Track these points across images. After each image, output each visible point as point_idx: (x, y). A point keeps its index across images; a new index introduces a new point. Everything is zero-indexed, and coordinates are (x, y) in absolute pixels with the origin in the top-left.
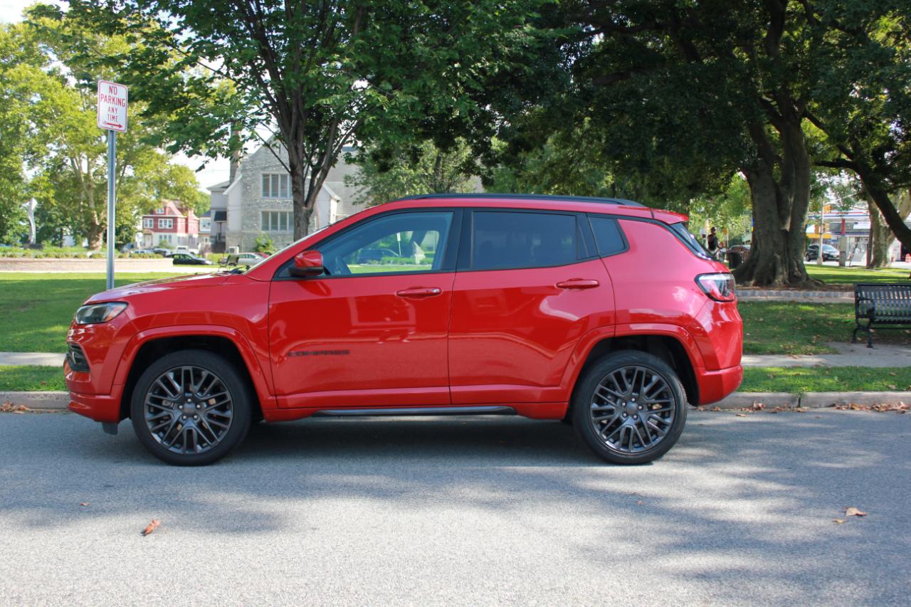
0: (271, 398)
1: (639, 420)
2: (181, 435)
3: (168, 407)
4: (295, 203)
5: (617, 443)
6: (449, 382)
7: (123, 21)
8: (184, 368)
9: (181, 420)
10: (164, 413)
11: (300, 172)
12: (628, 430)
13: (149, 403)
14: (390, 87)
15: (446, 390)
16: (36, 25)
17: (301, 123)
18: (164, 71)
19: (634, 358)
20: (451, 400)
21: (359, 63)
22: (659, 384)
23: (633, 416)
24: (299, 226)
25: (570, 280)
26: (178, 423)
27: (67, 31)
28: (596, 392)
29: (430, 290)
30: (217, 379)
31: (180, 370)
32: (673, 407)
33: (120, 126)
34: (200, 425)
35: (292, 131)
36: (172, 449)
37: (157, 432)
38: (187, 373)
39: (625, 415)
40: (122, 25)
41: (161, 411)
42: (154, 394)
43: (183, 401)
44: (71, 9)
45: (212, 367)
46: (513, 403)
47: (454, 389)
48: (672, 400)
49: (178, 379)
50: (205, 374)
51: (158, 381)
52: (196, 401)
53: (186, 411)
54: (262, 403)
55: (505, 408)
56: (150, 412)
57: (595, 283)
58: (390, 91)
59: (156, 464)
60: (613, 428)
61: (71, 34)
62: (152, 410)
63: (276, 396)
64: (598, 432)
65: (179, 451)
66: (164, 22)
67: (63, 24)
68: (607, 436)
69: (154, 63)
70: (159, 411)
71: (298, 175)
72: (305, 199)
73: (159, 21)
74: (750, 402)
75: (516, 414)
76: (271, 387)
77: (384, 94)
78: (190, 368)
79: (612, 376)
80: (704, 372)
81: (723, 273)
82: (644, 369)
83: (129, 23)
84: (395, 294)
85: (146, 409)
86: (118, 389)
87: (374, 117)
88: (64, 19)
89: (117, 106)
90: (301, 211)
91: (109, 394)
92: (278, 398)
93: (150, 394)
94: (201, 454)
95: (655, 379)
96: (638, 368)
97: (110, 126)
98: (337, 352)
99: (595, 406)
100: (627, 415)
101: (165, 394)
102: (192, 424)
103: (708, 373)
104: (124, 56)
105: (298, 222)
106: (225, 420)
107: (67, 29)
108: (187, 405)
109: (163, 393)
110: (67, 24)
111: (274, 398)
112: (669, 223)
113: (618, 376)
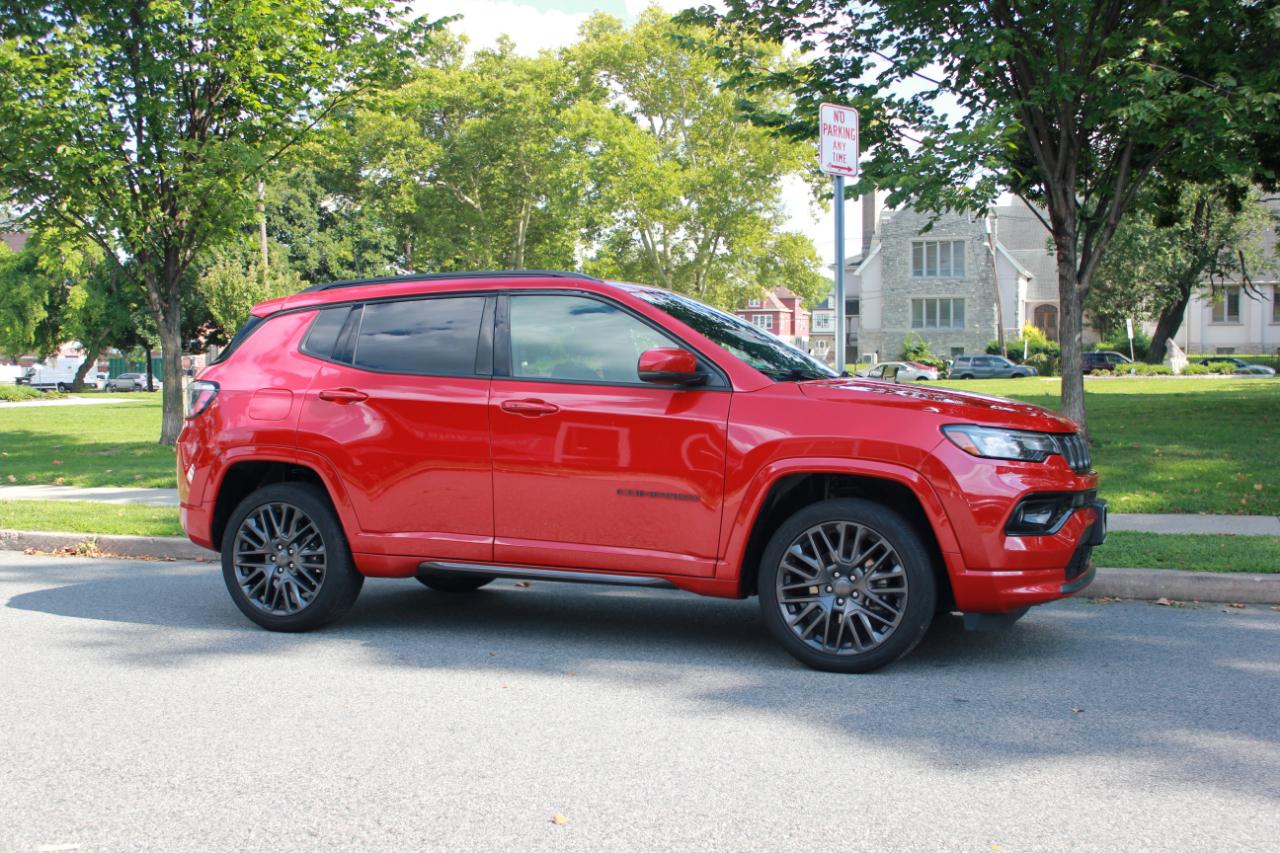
4: (1062, 278)
7: (800, 19)
11: (1070, 230)
14: (1232, 82)
16: (680, 38)
17: (1072, 153)
18: (861, 88)
21: (1175, 49)
24: (1068, 313)
27: (723, 42)
35: (1059, 165)
40: (798, 25)
44: (731, 8)
58: (1233, 89)
61: (727, 45)
66: (857, 16)
67: (716, 32)
69: (843, 78)
71: (1067, 234)
72: (1078, 268)
73: (850, 14)
77: (1224, 95)
83: (808, 22)
87: (1199, 136)
88: (719, 24)
89: (842, 140)
90: (1072, 290)
104: (802, 71)
105: (1067, 307)
107: (722, 38)
110: (722, 32)
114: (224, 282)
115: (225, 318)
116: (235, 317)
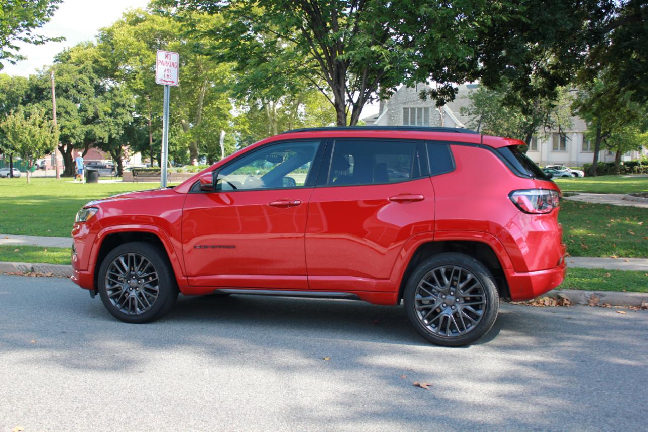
0: (183, 278)
1: (456, 310)
2: (128, 301)
3: (120, 281)
5: (436, 328)
6: (307, 272)
8: (130, 254)
9: (128, 290)
10: (117, 285)
12: (446, 318)
13: (108, 277)
15: (304, 278)
19: (452, 259)
20: (309, 286)
22: (472, 282)
23: (451, 307)
25: (401, 195)
26: (126, 292)
28: (420, 285)
29: (292, 202)
30: (150, 263)
31: (127, 256)
32: (485, 301)
33: (173, 82)
34: (140, 295)
36: (122, 310)
37: (114, 297)
38: (132, 258)
39: (445, 305)
41: (116, 284)
42: (112, 271)
43: (129, 277)
45: (148, 255)
46: (357, 292)
47: (311, 278)
48: (484, 296)
49: (126, 262)
50: (143, 258)
51: (114, 263)
52: (138, 279)
53: (131, 284)
54: (178, 281)
55: (350, 294)
56: (109, 284)
57: (422, 197)
59: (113, 320)
60: (433, 315)
62: (111, 283)
63: (187, 276)
64: (421, 318)
65: (126, 312)
68: (429, 321)
70: (115, 284)
74: (639, 302)
75: (359, 299)
76: (184, 271)
78: (133, 255)
79: (433, 272)
80: (513, 273)
81: (542, 189)
82: (460, 269)
84: (268, 204)
85: (107, 282)
86: (91, 268)
89: (170, 68)
91: (87, 270)
92: (189, 278)
93: (109, 272)
94: (140, 315)
95: (469, 276)
96: (455, 268)
97: (165, 82)
98: (228, 247)
99: (418, 297)
100: (447, 306)
101: (119, 273)
102: (133, 293)
103: (516, 274)
106: (154, 292)
108: (133, 281)
109: (118, 272)
111: (186, 278)
112: (496, 147)
113: (438, 273)
114: (14, 125)
115: (15, 142)
116: (21, 141)
